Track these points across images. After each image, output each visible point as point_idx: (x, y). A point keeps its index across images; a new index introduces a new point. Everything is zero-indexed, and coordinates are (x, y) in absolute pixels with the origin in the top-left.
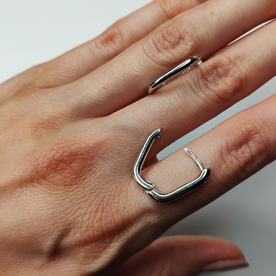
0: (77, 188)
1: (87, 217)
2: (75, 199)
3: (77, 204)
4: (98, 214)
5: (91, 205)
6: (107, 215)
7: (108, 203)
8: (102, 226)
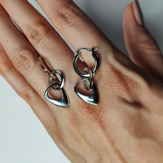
1: (114, 90)
2: (106, 97)
4: (112, 84)
6: (112, 80)
7: (105, 80)
8: (117, 81)
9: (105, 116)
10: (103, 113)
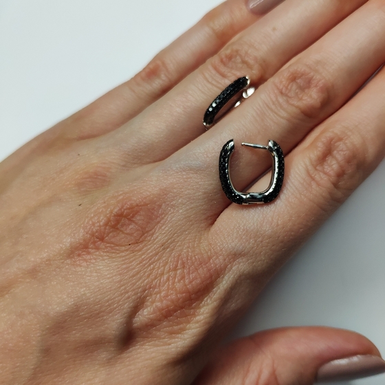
0: (145, 246)
1: (165, 277)
2: (147, 259)
3: (150, 265)
4: (178, 272)
5: (167, 263)
6: (189, 271)
7: (187, 257)
9: (102, 256)
10: (108, 252)
